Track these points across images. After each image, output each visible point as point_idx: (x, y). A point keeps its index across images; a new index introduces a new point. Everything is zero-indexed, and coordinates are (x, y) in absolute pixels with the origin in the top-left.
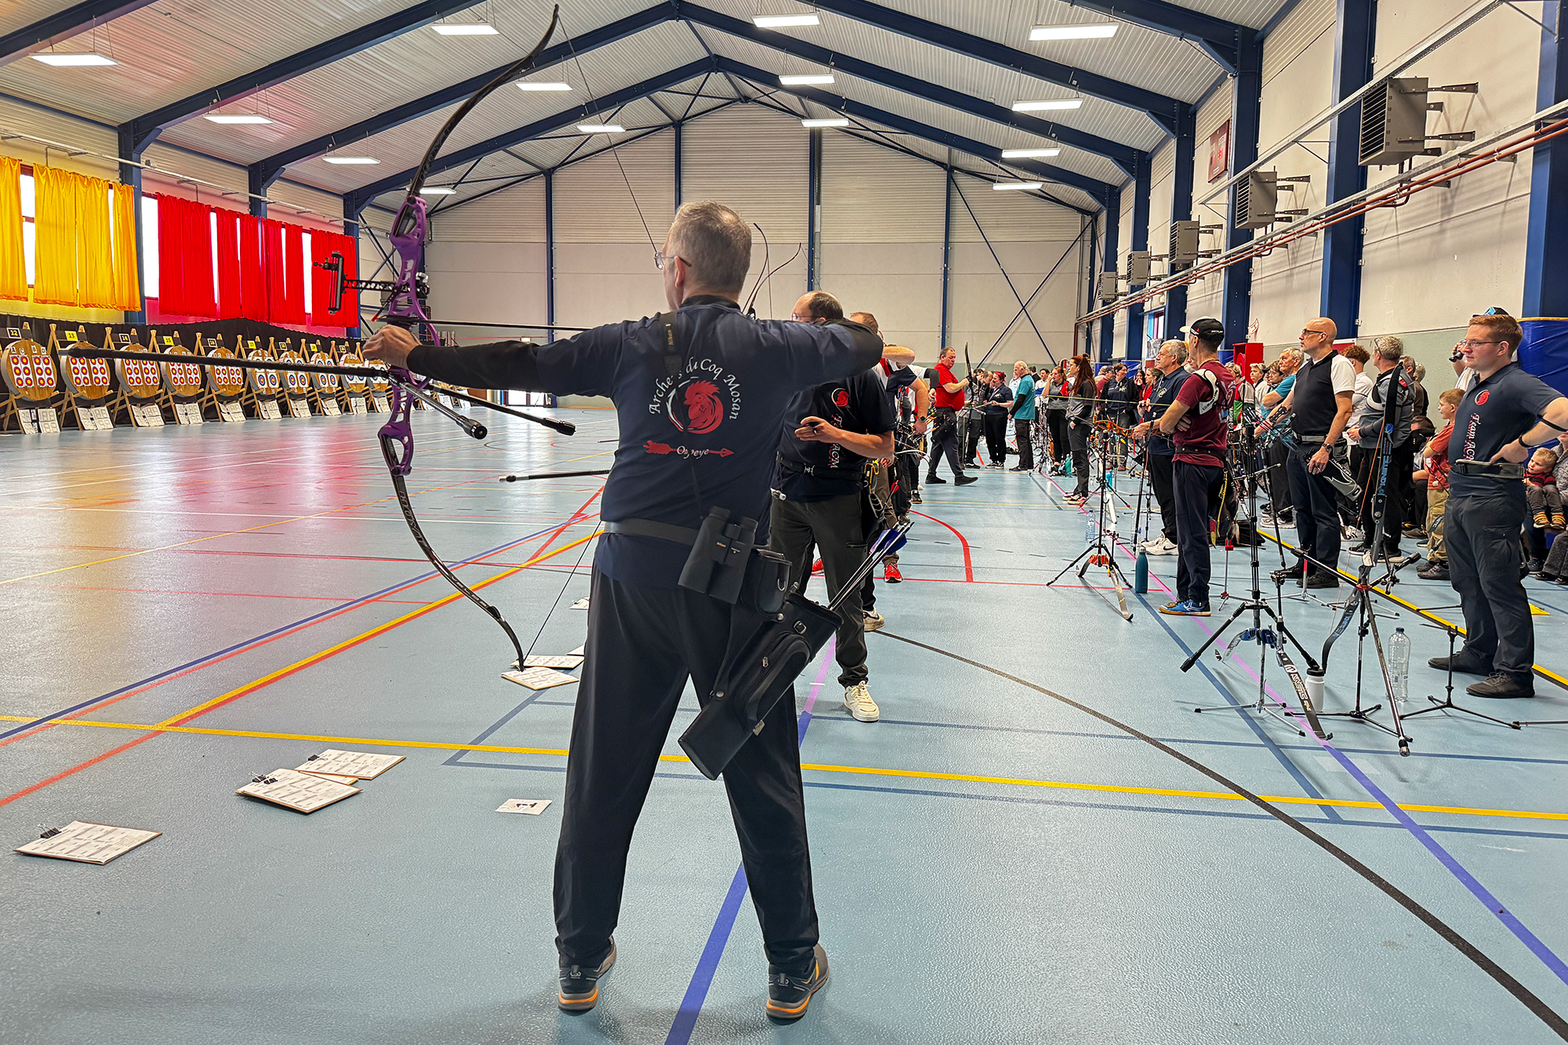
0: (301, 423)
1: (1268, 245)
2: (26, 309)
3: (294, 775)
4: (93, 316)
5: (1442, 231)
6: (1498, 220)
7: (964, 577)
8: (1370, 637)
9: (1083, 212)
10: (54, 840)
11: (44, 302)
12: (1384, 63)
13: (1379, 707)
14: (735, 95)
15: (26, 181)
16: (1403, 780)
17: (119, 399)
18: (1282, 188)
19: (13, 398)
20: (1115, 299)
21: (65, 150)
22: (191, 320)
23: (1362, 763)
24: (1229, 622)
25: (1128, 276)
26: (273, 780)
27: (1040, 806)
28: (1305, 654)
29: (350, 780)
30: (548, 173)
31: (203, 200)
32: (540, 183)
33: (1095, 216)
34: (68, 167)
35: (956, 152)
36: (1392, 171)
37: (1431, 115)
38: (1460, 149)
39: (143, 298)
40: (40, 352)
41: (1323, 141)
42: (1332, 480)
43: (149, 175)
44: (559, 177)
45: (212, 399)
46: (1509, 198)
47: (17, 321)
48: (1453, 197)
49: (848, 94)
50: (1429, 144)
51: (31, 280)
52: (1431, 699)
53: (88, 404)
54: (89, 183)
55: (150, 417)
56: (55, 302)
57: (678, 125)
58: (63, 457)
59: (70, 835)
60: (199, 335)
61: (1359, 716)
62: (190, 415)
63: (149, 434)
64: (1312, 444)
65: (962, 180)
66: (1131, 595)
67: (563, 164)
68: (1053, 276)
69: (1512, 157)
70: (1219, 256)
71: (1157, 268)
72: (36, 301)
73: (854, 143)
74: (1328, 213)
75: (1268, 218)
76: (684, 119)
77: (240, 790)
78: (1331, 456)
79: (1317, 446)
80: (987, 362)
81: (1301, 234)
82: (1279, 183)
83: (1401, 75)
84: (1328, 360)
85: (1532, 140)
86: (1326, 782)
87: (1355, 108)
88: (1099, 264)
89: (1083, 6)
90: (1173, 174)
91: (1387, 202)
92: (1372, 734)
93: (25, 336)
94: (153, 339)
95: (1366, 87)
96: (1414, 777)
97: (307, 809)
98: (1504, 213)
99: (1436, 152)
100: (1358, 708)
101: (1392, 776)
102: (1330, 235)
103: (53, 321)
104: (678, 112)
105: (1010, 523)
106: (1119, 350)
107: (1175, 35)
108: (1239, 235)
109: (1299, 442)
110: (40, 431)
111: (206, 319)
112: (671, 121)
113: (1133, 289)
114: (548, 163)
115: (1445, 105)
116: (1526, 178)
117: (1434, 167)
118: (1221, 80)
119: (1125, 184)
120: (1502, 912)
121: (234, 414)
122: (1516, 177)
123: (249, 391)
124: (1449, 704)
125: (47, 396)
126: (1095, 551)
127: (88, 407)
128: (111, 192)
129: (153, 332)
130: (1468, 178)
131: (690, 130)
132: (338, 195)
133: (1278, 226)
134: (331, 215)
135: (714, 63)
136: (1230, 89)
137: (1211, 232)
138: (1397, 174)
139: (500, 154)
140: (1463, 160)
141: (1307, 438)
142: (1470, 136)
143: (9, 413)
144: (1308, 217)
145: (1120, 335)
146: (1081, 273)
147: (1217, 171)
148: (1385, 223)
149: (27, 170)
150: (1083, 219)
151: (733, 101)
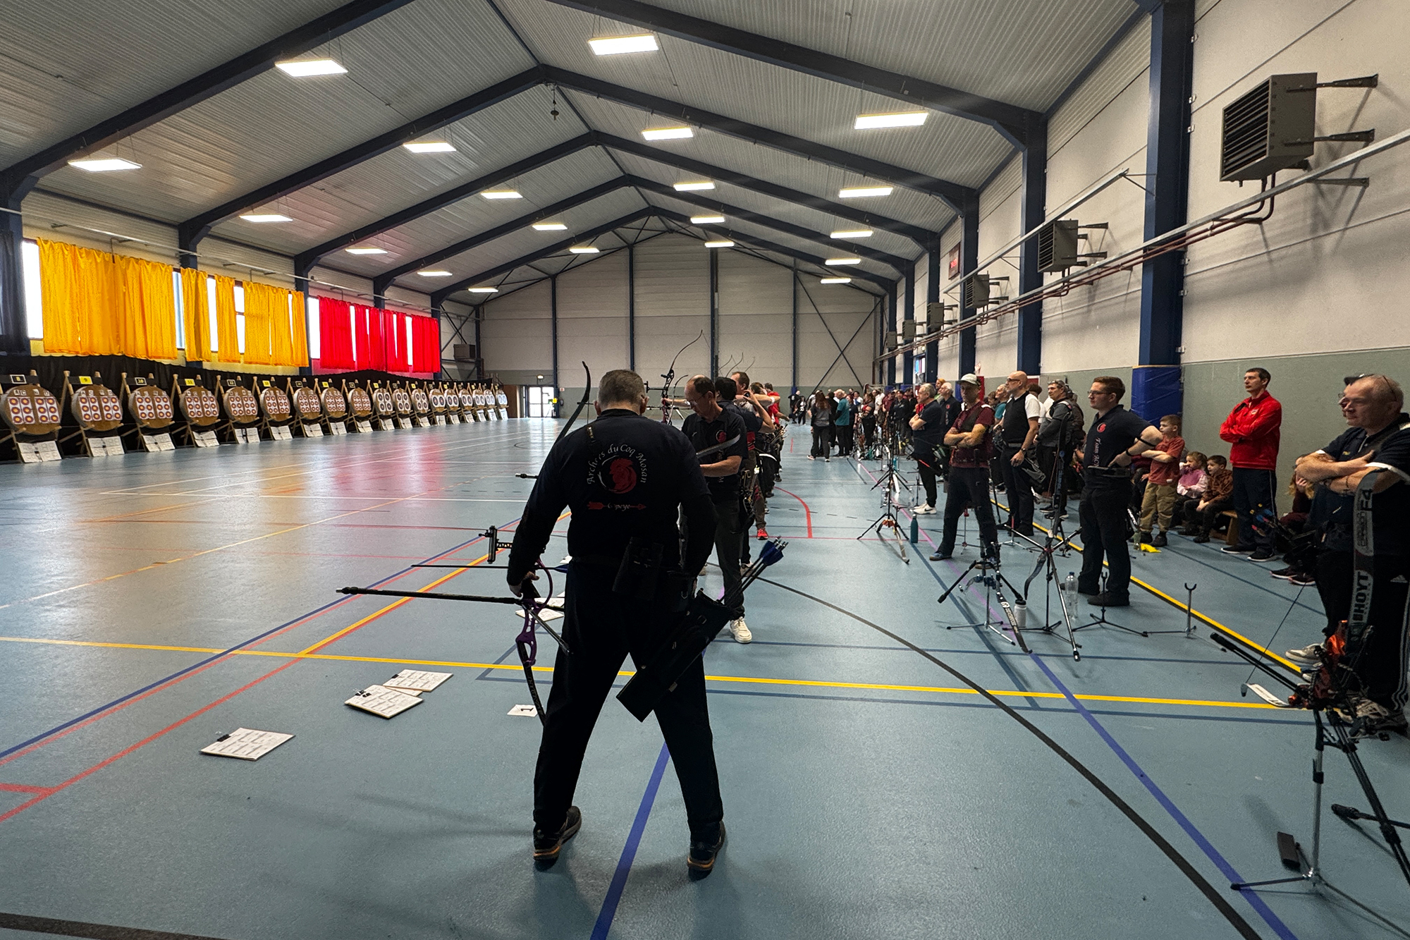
0: (406, 432)
1: (984, 319)
2: (239, 368)
3: (381, 689)
4: (280, 371)
5: (1089, 311)
6: (1122, 305)
7: (806, 535)
8: (1053, 582)
9: (875, 295)
10: (226, 742)
11: (250, 363)
12: (1053, 209)
13: (1060, 623)
14: (665, 229)
15: (239, 291)
16: (1077, 676)
17: (296, 420)
18: (993, 284)
19: (231, 422)
20: (896, 348)
21: (262, 271)
22: (340, 371)
23: (1052, 664)
24: (967, 572)
25: (903, 335)
26: (368, 694)
27: (852, 702)
28: (1014, 591)
29: (418, 692)
30: (553, 278)
31: (346, 299)
32: (548, 283)
33: (882, 298)
34: (264, 281)
35: (798, 260)
36: (1058, 276)
37: (1081, 242)
38: (1098, 263)
39: (310, 359)
40: (247, 394)
41: (1016, 257)
42: (1027, 471)
43: (314, 285)
44: (561, 280)
45: (352, 419)
46: (1129, 291)
47: (233, 375)
48: (1095, 291)
49: (732, 227)
50: (1080, 259)
51: (242, 349)
52: (1092, 616)
53: (277, 424)
54: (277, 291)
55: (315, 431)
56: (257, 363)
57: (631, 247)
58: (262, 459)
59: (236, 739)
60: (344, 381)
61: (1048, 630)
62: (339, 429)
63: (314, 441)
64: (1015, 448)
65: (803, 277)
66: (908, 545)
67: (562, 272)
68: (859, 334)
69: (1130, 268)
70: (956, 324)
71: (920, 330)
72: (246, 362)
73: (737, 255)
74: (1020, 300)
75: (986, 302)
76: (635, 243)
77: (347, 702)
78: (1026, 456)
79: (1017, 450)
80: (821, 385)
81: (1005, 312)
82: (990, 281)
83: (1062, 219)
84: (1023, 397)
85: (1141, 259)
86: (1028, 678)
87: (1035, 236)
88: (886, 326)
89: (871, 176)
90: (927, 275)
91: (1056, 293)
92: (1055, 642)
93: (238, 384)
94: (316, 384)
95: (1041, 226)
96: (1082, 674)
97: (388, 715)
98: (1126, 301)
99: (1084, 264)
100: (1047, 625)
101: (1069, 673)
102: (1022, 313)
103: (255, 375)
104: (631, 240)
105: (836, 494)
106: (899, 378)
107: (926, 193)
108: (967, 312)
109: (1007, 447)
110: (247, 441)
111: (348, 371)
112: (625, 244)
113: (906, 342)
114: (553, 272)
115: (1089, 236)
116: (1138, 281)
117: (1083, 273)
118: (954, 220)
119: (900, 279)
120: (1142, 776)
121: (365, 428)
122: (1132, 280)
123: (375, 413)
124: (1103, 620)
125: (252, 420)
126: (886, 518)
127: (277, 426)
128: (290, 296)
129: (316, 380)
130: (1102, 280)
131: (640, 250)
132: (427, 294)
133: (991, 306)
134: (423, 306)
135: (652, 210)
136: (959, 225)
137: (951, 309)
138: (1061, 277)
139: (525, 267)
140: (1100, 270)
141: (1011, 445)
142: (1104, 255)
143: (229, 431)
144: (1009, 302)
145: (900, 369)
146: (875, 332)
147: (954, 272)
148: (1055, 306)
149: (239, 283)
150: (875, 300)
151: (664, 232)
